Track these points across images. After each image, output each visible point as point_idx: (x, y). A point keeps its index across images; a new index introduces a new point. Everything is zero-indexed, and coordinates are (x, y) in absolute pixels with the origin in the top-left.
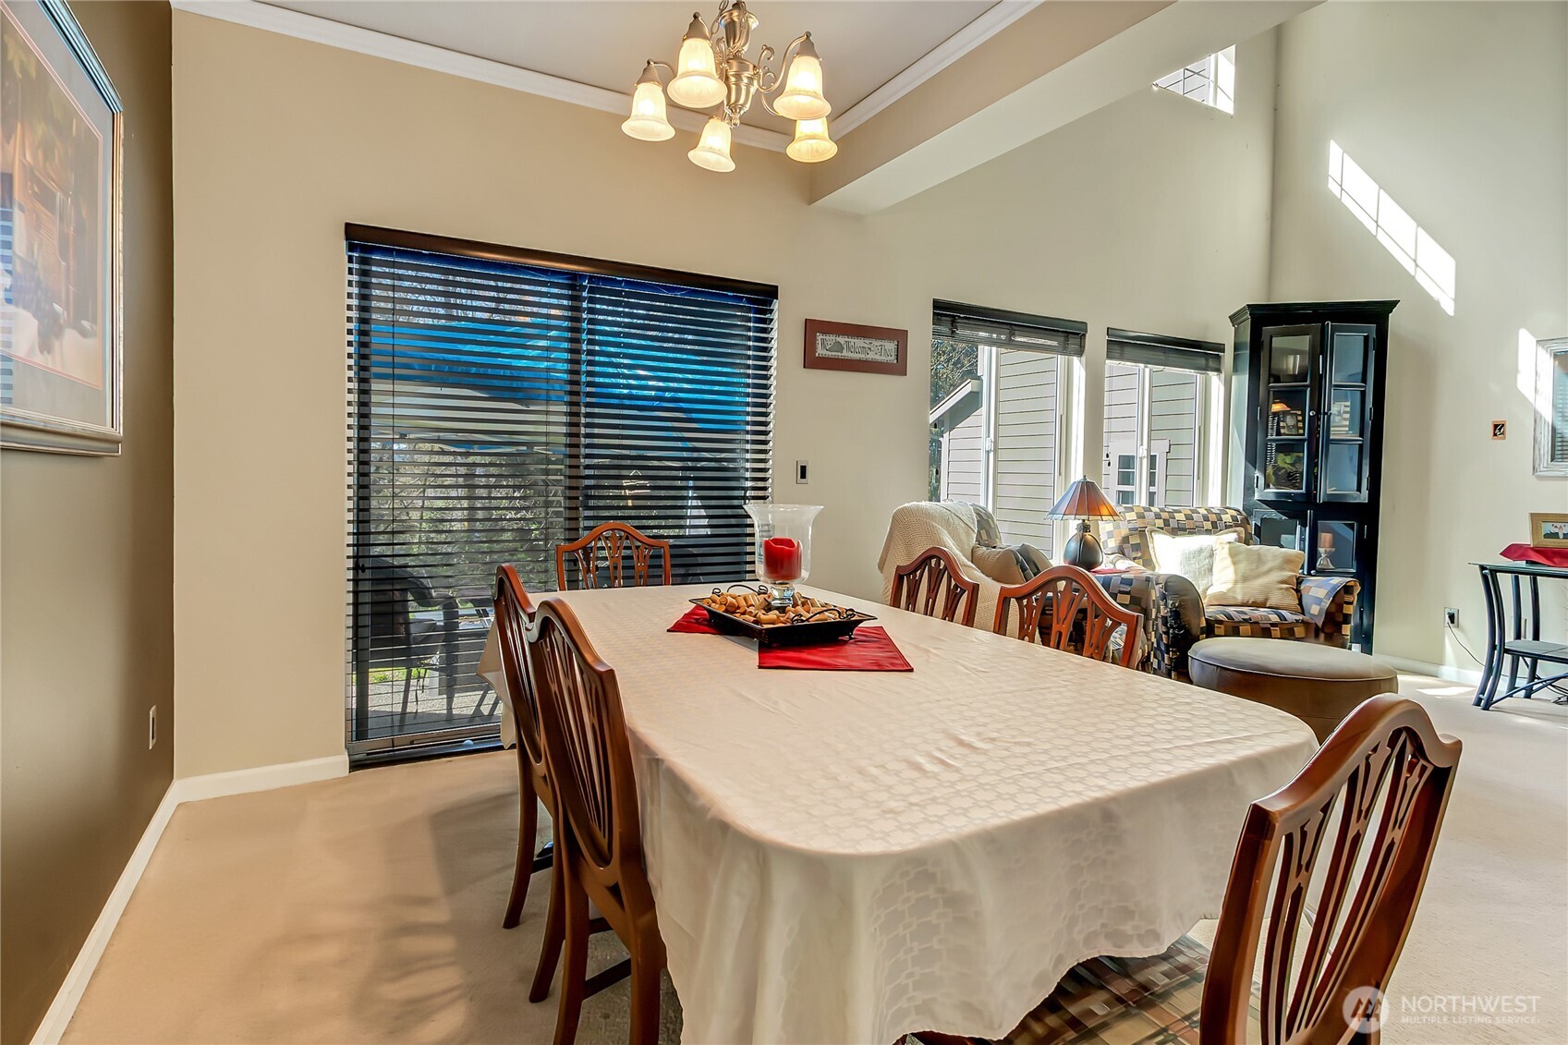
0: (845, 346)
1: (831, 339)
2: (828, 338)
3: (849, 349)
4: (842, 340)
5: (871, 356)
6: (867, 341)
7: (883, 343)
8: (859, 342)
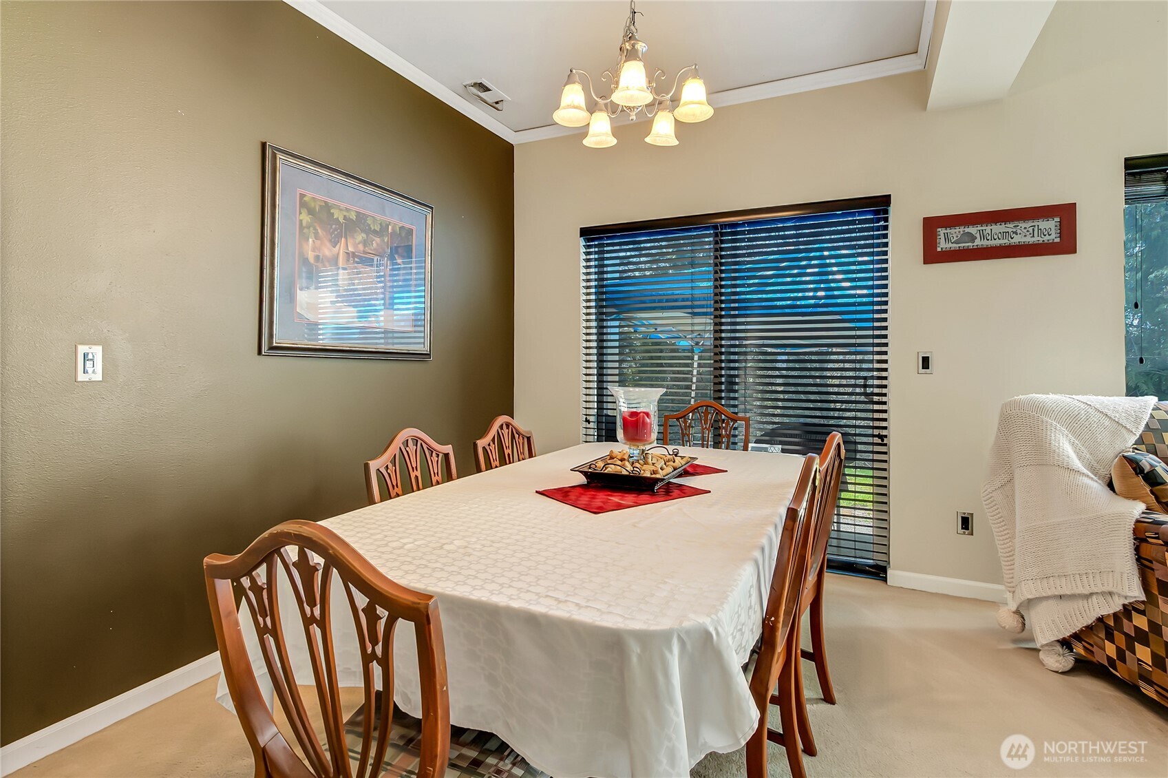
0: (978, 236)
1: (956, 232)
2: (953, 231)
3: (983, 237)
4: (972, 230)
5: (1017, 239)
6: (1011, 225)
7: (1036, 223)
8: (998, 228)
